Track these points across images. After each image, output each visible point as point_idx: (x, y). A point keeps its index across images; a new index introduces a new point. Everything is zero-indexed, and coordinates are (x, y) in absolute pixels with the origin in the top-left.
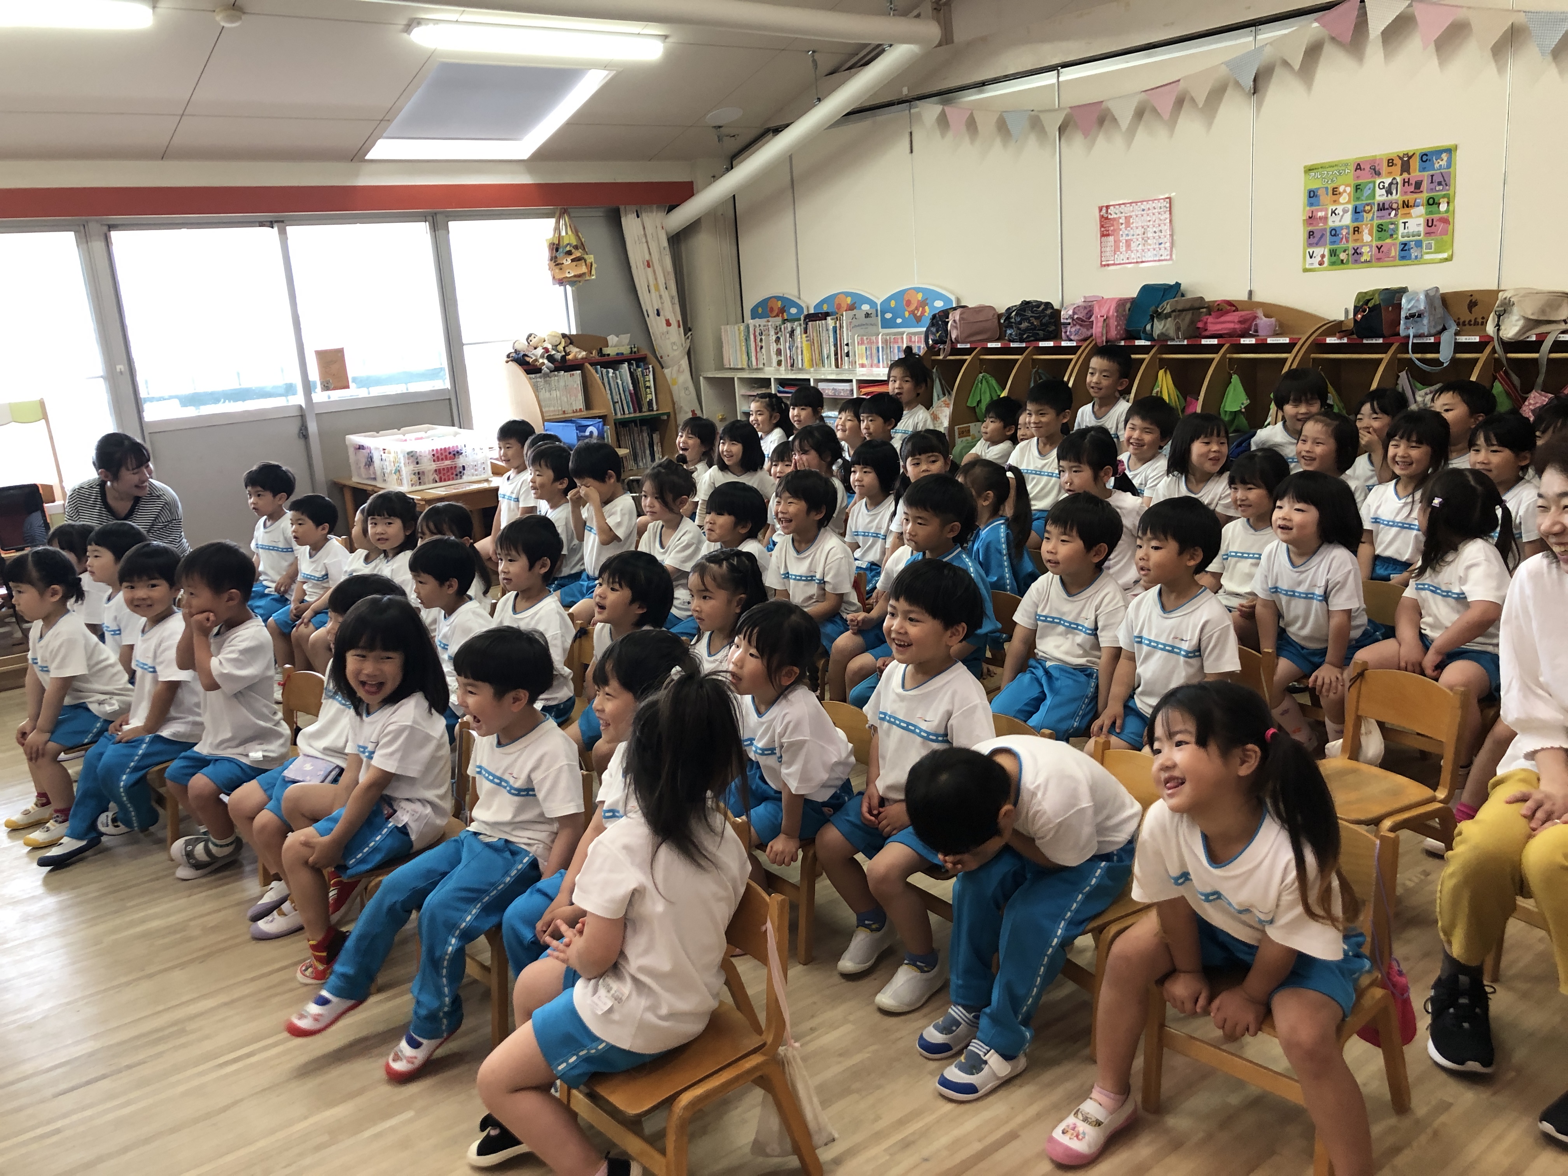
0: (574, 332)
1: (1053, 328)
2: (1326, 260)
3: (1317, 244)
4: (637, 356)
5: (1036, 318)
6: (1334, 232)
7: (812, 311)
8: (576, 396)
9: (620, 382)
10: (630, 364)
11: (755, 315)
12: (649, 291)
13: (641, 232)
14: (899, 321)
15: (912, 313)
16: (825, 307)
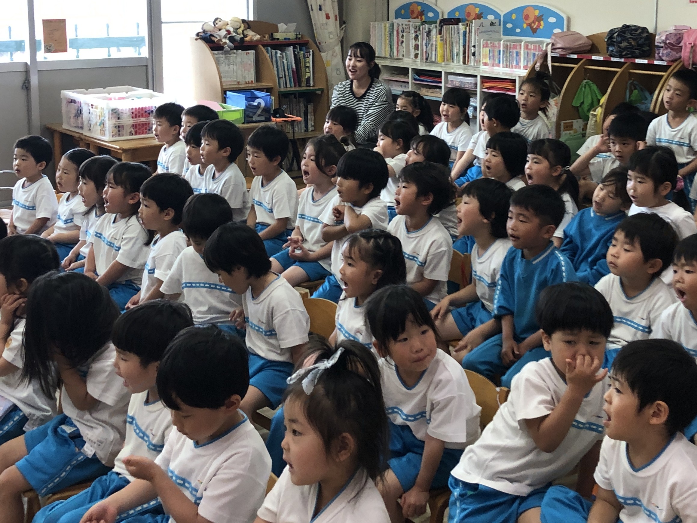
0: (251, 19)
1: (648, 48)
4: (300, 41)
5: (634, 39)
7: (446, 17)
8: (249, 71)
9: (285, 62)
10: (295, 48)
11: (398, 15)
14: (518, 30)
15: (530, 25)
16: (457, 14)
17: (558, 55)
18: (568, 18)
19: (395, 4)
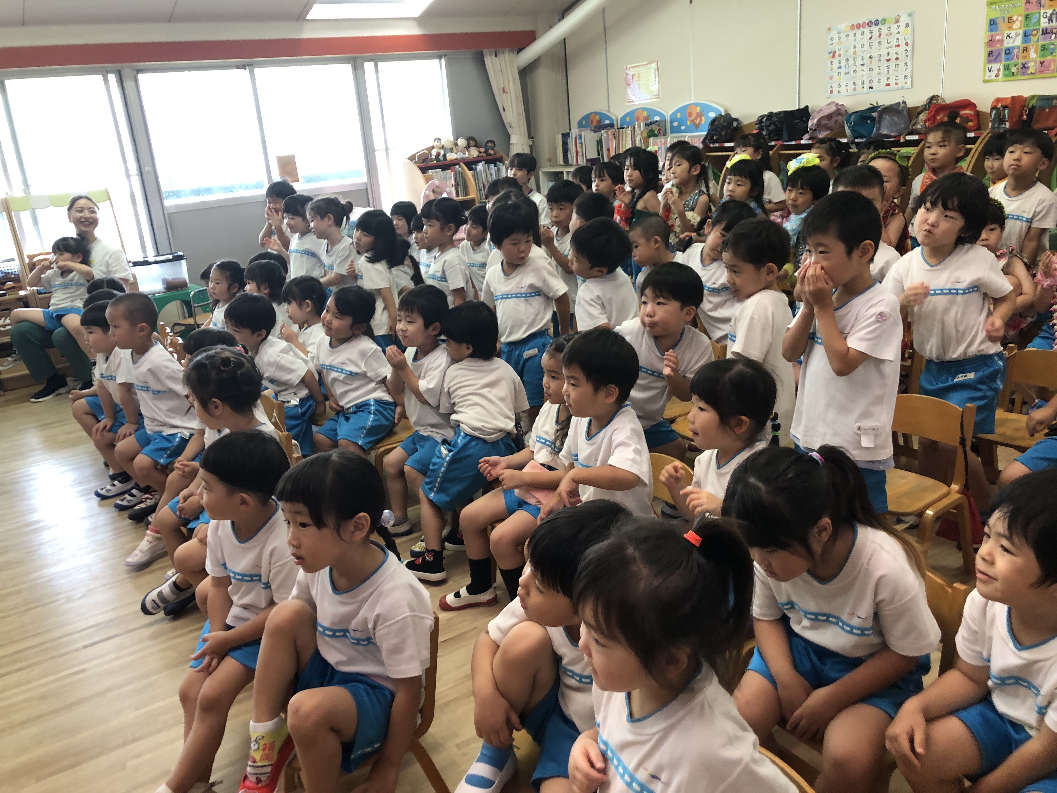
2: (1001, 73)
3: (995, 61)
6: (1009, 52)
7: (619, 123)
12: (504, 110)
13: (499, 68)
14: (683, 128)
15: (693, 122)
16: (628, 119)
17: (717, 145)
18: (726, 111)
19: (577, 116)
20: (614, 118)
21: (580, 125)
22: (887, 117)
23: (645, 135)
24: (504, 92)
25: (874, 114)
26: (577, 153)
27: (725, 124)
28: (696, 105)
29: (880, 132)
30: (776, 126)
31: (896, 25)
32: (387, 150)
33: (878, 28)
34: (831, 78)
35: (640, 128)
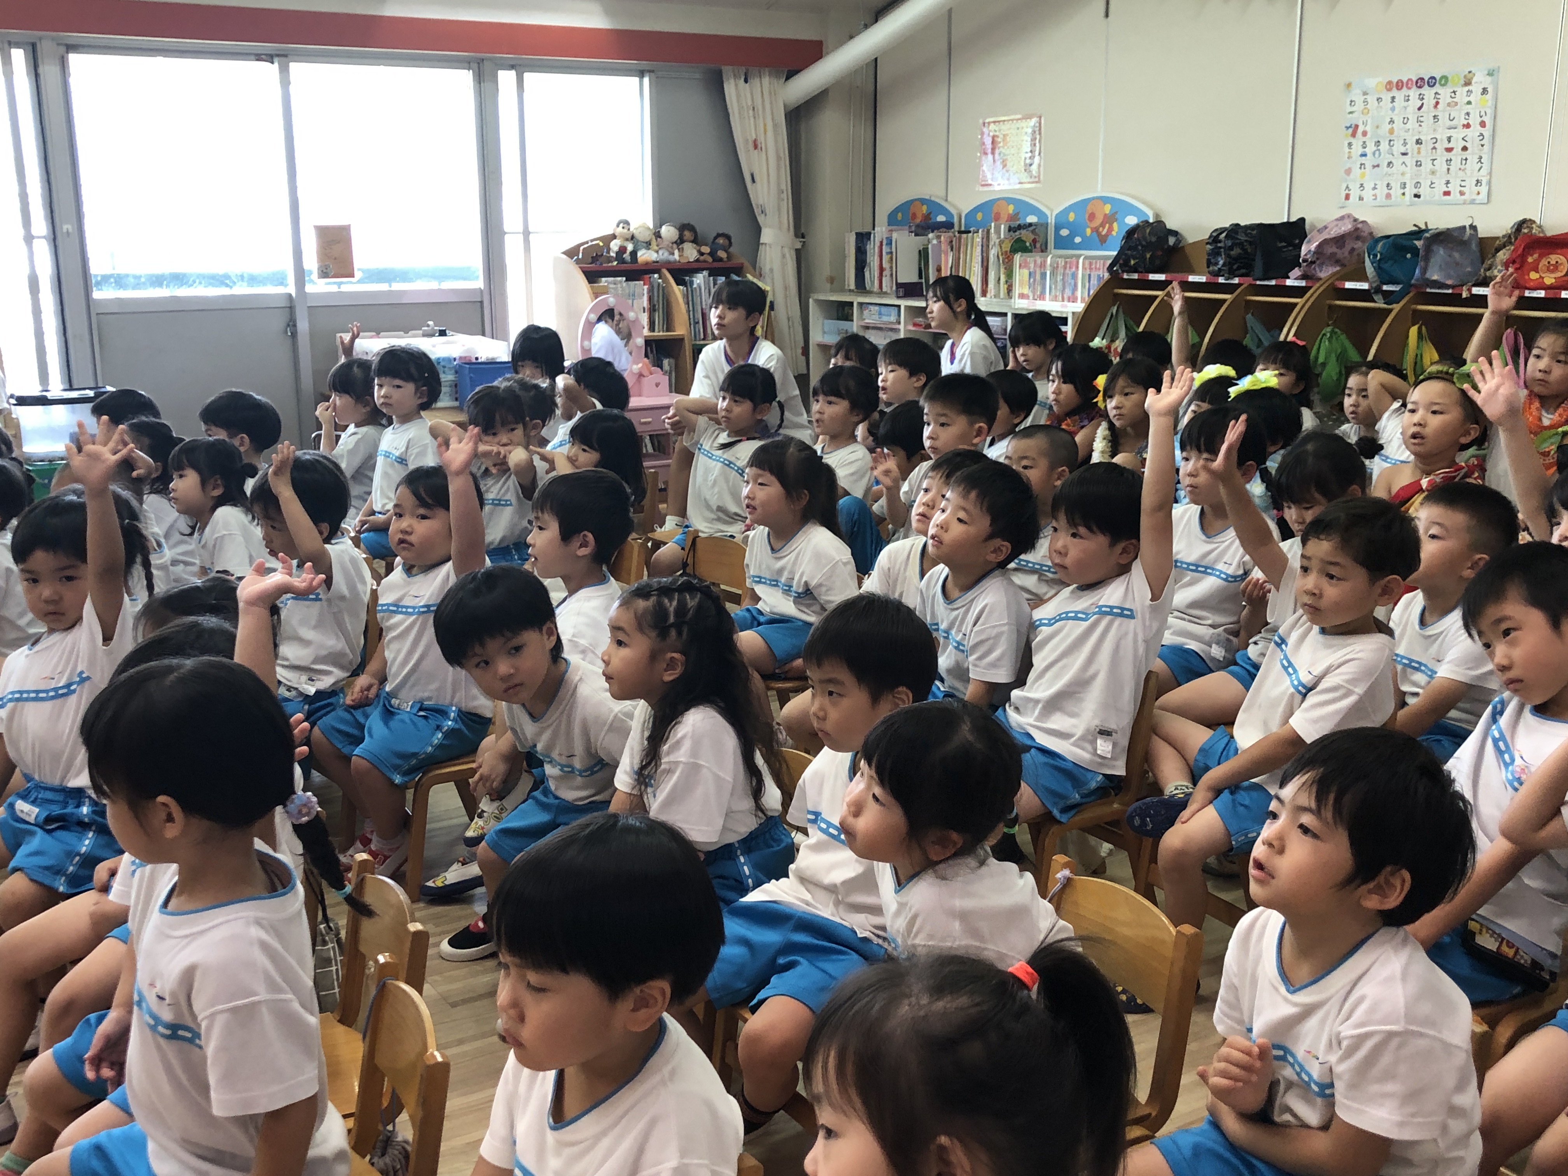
0: (649, 229)
7: (963, 221)
12: (753, 181)
13: (750, 103)
14: (1078, 240)
15: (1096, 230)
16: (979, 216)
17: (1135, 276)
18: (1157, 215)
19: (887, 203)
20: (954, 212)
21: (892, 220)
22: (1441, 251)
23: (1007, 247)
24: (756, 147)
25: (1419, 244)
26: (882, 269)
27: (1154, 239)
28: (1105, 200)
29: (1428, 275)
30: (1243, 249)
31: (1467, 88)
32: (526, 233)
33: (1434, 90)
34: (1348, 172)
35: (999, 233)
